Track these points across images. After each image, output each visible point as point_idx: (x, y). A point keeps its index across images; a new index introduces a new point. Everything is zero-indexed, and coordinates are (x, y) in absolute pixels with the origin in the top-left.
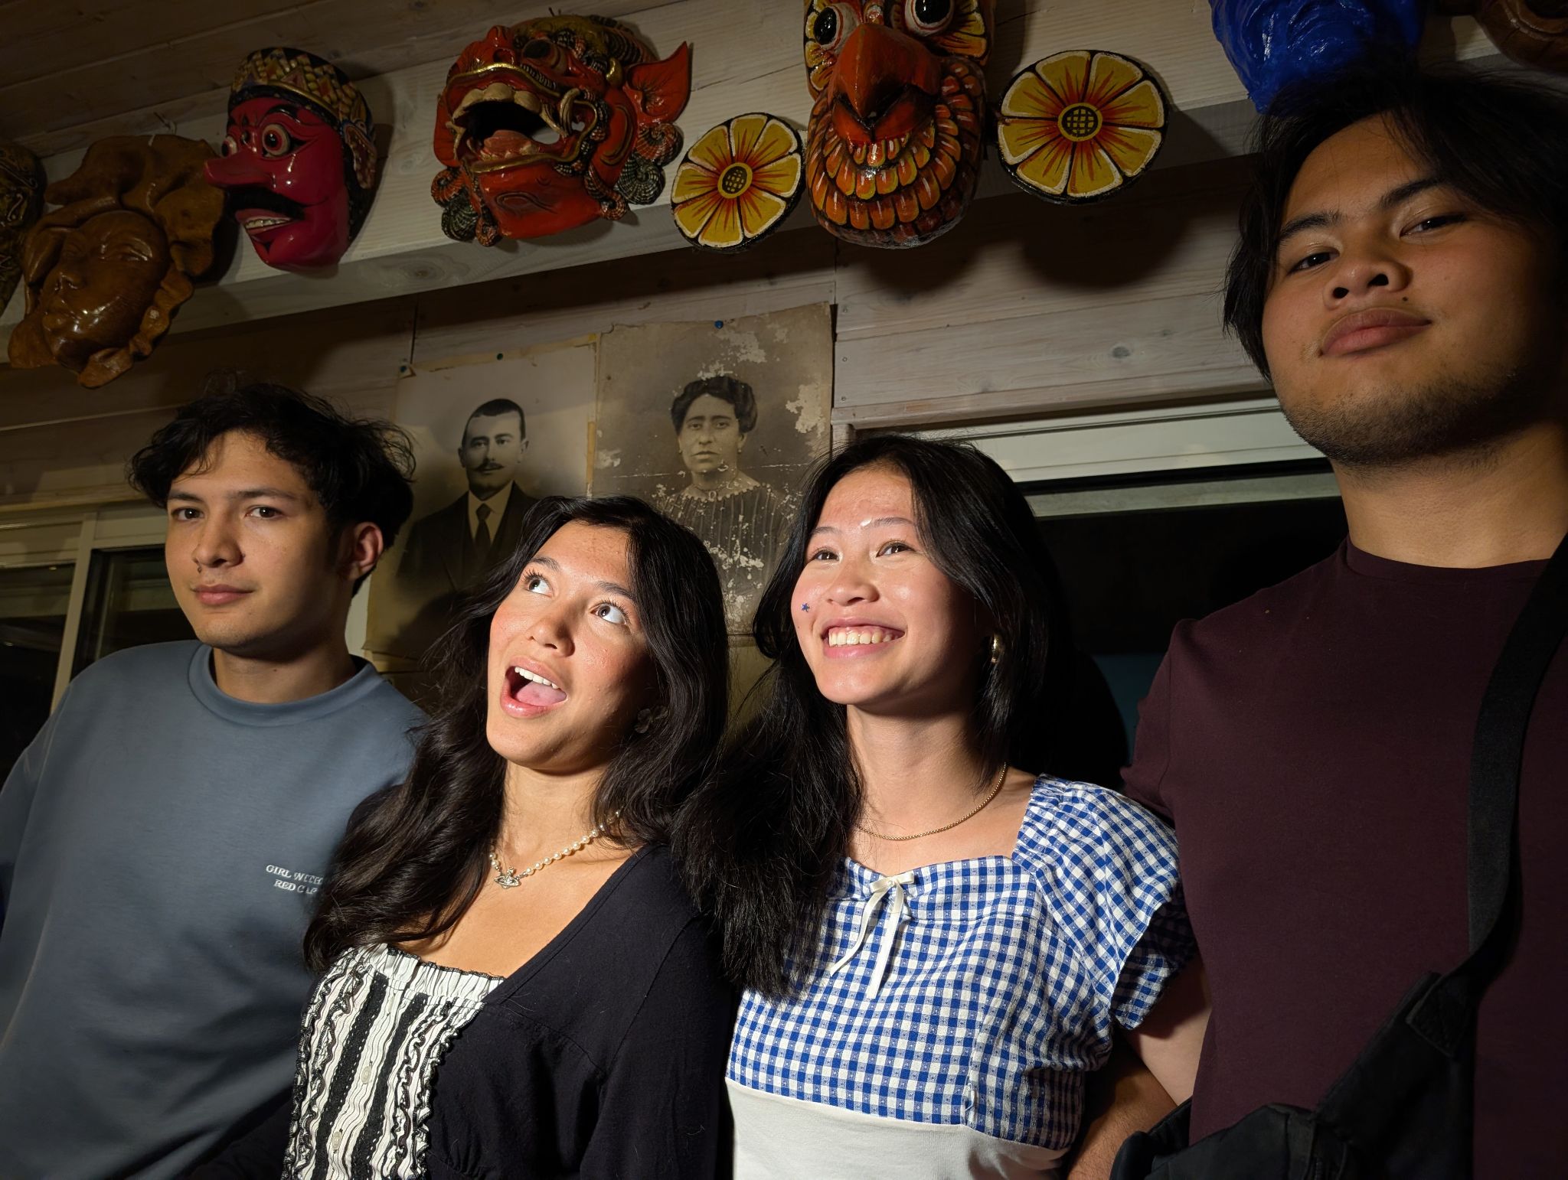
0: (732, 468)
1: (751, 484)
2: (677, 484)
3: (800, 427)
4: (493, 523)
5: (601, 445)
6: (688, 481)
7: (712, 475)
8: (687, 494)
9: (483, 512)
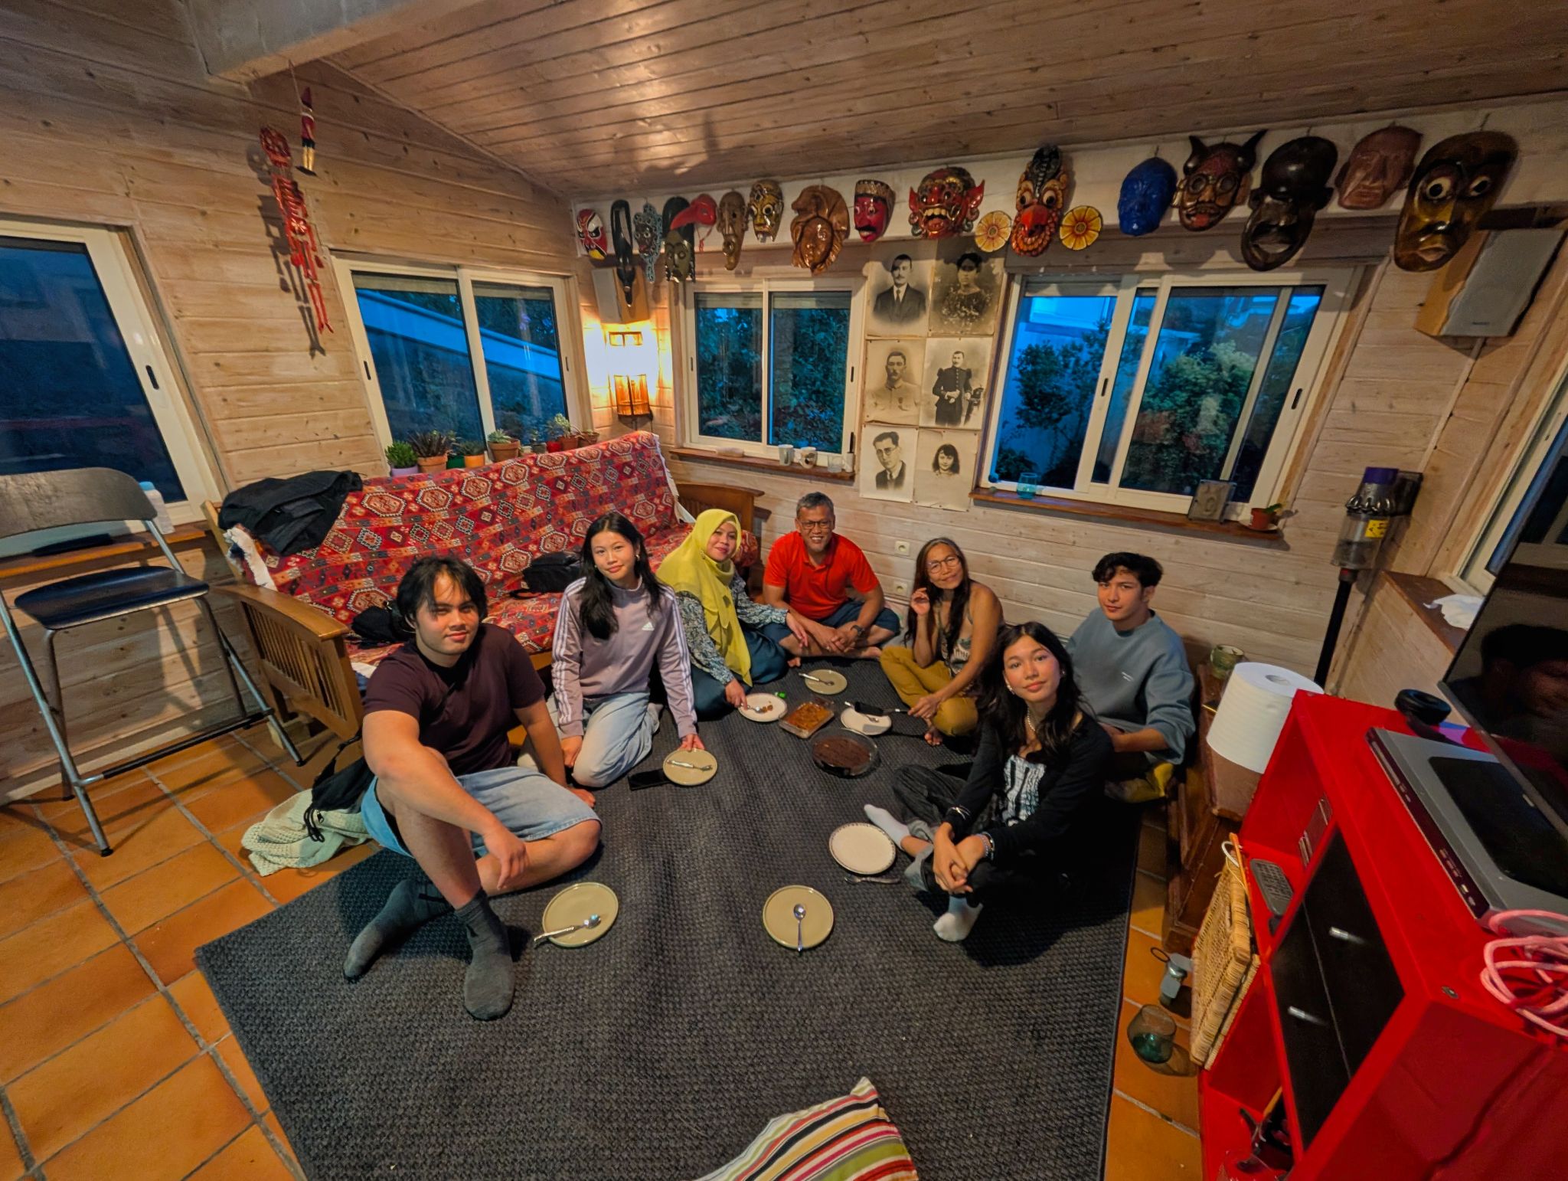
0: (972, 284)
1: (978, 290)
2: (956, 289)
3: (994, 272)
4: (901, 296)
5: (936, 275)
6: (959, 288)
7: (967, 286)
8: (959, 292)
9: (898, 292)
